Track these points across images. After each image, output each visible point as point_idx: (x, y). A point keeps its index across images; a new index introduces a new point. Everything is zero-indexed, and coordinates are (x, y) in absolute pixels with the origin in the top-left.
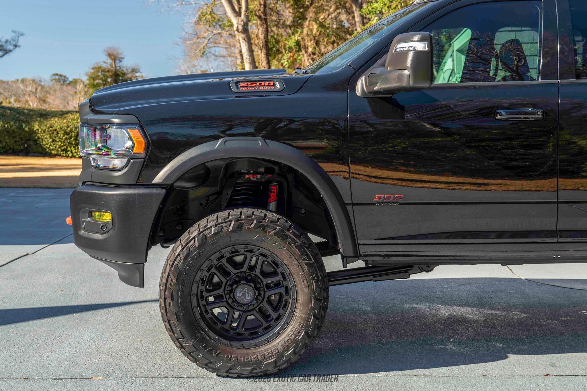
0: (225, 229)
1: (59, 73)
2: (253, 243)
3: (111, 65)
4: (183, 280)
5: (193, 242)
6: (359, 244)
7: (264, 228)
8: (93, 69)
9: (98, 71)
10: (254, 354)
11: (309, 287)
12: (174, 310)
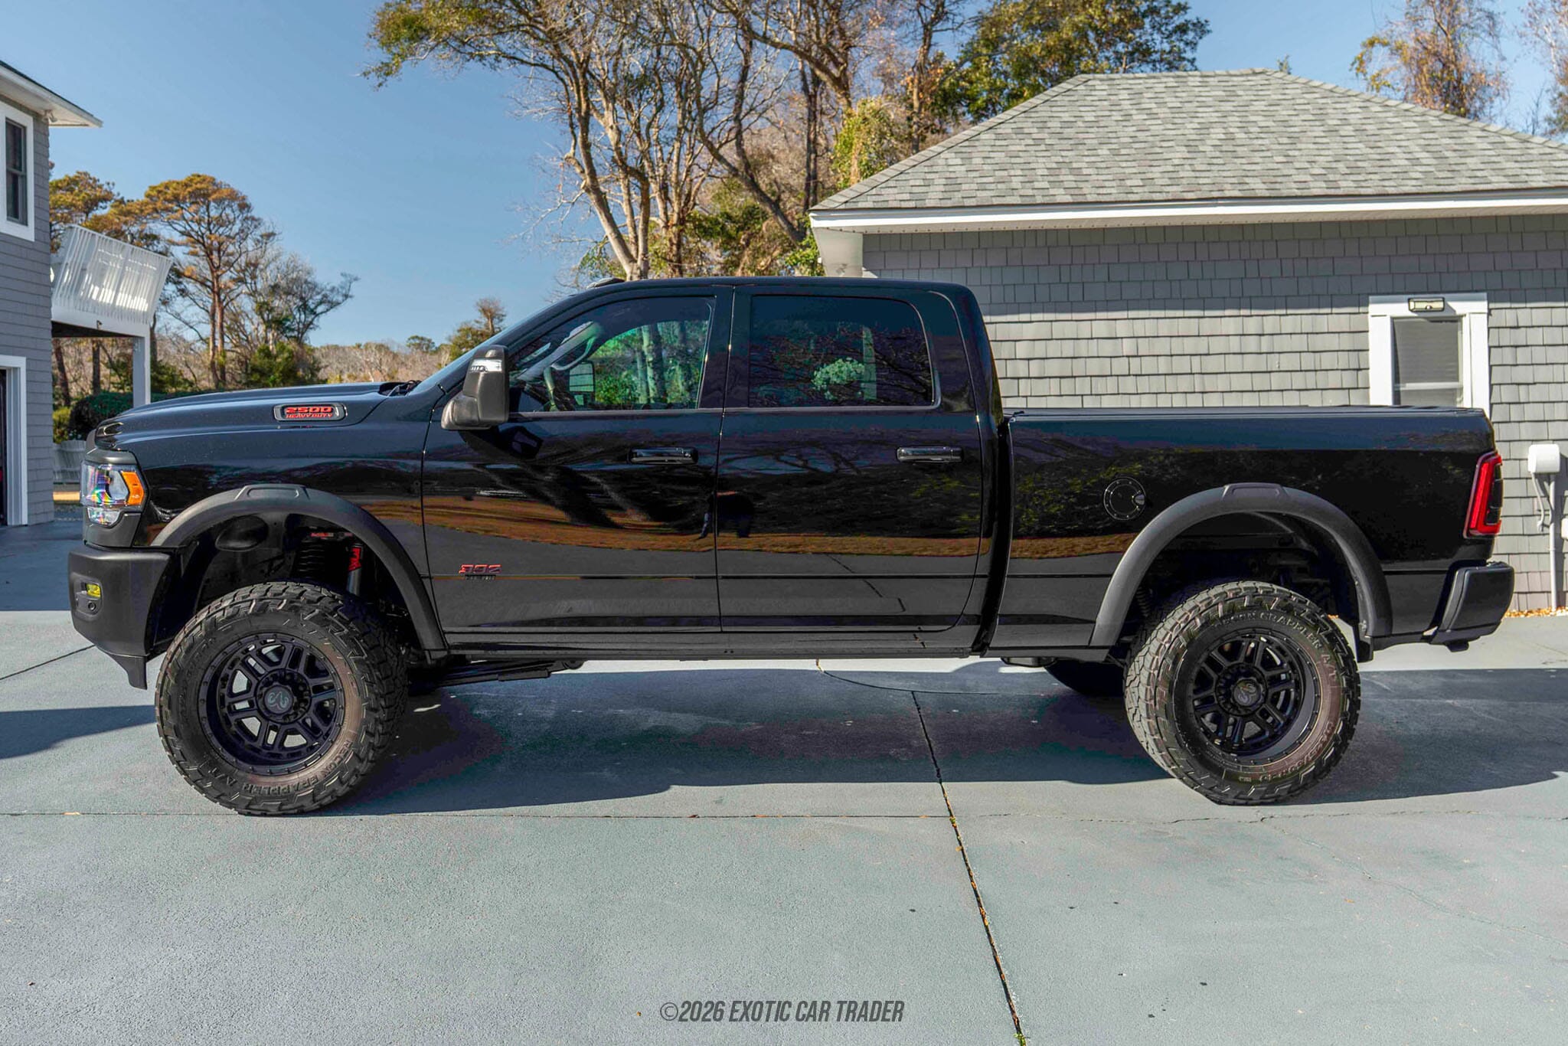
0: (242, 612)
1: (420, 335)
2: (283, 630)
3: (486, 325)
4: (185, 681)
5: (199, 627)
6: (445, 633)
7: (296, 609)
8: (459, 331)
9: (467, 335)
10: (284, 783)
11: (360, 692)
12: (171, 721)
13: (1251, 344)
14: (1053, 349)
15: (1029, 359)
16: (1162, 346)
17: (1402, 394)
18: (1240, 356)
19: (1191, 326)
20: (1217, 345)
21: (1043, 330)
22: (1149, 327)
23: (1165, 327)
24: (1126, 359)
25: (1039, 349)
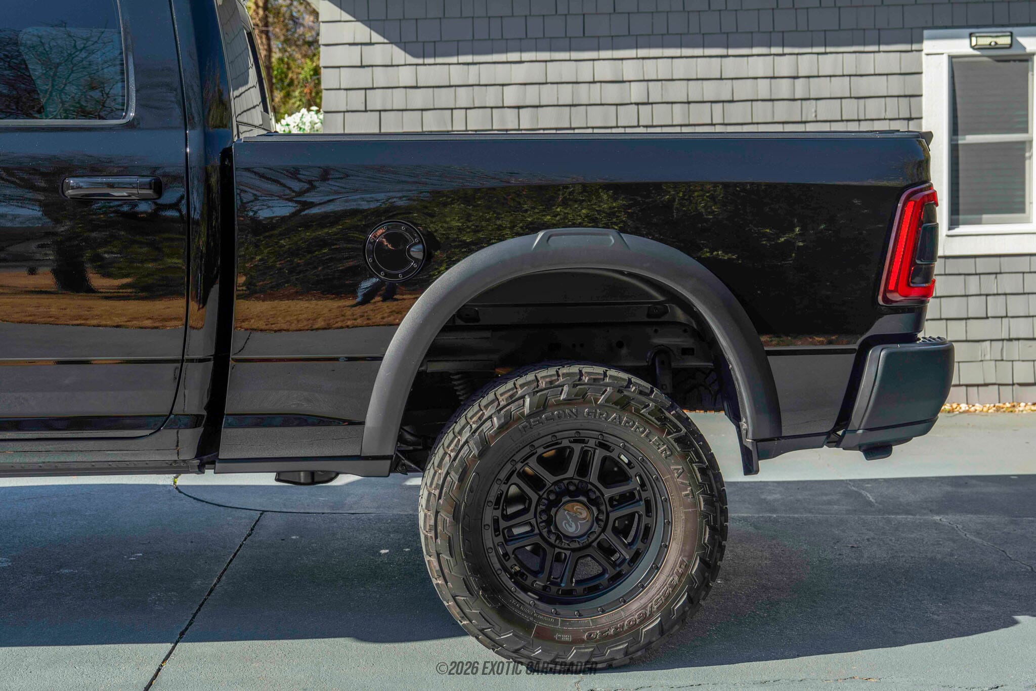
13: (783, 89)
14: (548, 95)
15: (519, 107)
16: (677, 91)
17: (960, 148)
18: (770, 103)
19: (711, 67)
20: (743, 90)
21: (533, 72)
22: (661, 69)
23: (681, 68)
24: (635, 107)
25: (531, 95)
